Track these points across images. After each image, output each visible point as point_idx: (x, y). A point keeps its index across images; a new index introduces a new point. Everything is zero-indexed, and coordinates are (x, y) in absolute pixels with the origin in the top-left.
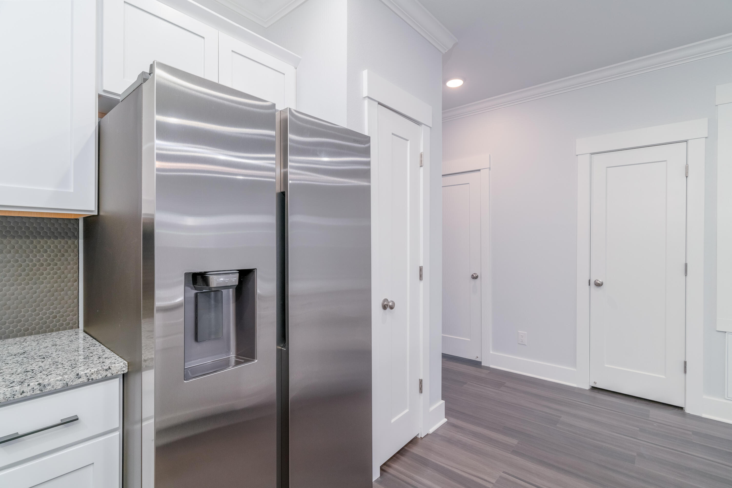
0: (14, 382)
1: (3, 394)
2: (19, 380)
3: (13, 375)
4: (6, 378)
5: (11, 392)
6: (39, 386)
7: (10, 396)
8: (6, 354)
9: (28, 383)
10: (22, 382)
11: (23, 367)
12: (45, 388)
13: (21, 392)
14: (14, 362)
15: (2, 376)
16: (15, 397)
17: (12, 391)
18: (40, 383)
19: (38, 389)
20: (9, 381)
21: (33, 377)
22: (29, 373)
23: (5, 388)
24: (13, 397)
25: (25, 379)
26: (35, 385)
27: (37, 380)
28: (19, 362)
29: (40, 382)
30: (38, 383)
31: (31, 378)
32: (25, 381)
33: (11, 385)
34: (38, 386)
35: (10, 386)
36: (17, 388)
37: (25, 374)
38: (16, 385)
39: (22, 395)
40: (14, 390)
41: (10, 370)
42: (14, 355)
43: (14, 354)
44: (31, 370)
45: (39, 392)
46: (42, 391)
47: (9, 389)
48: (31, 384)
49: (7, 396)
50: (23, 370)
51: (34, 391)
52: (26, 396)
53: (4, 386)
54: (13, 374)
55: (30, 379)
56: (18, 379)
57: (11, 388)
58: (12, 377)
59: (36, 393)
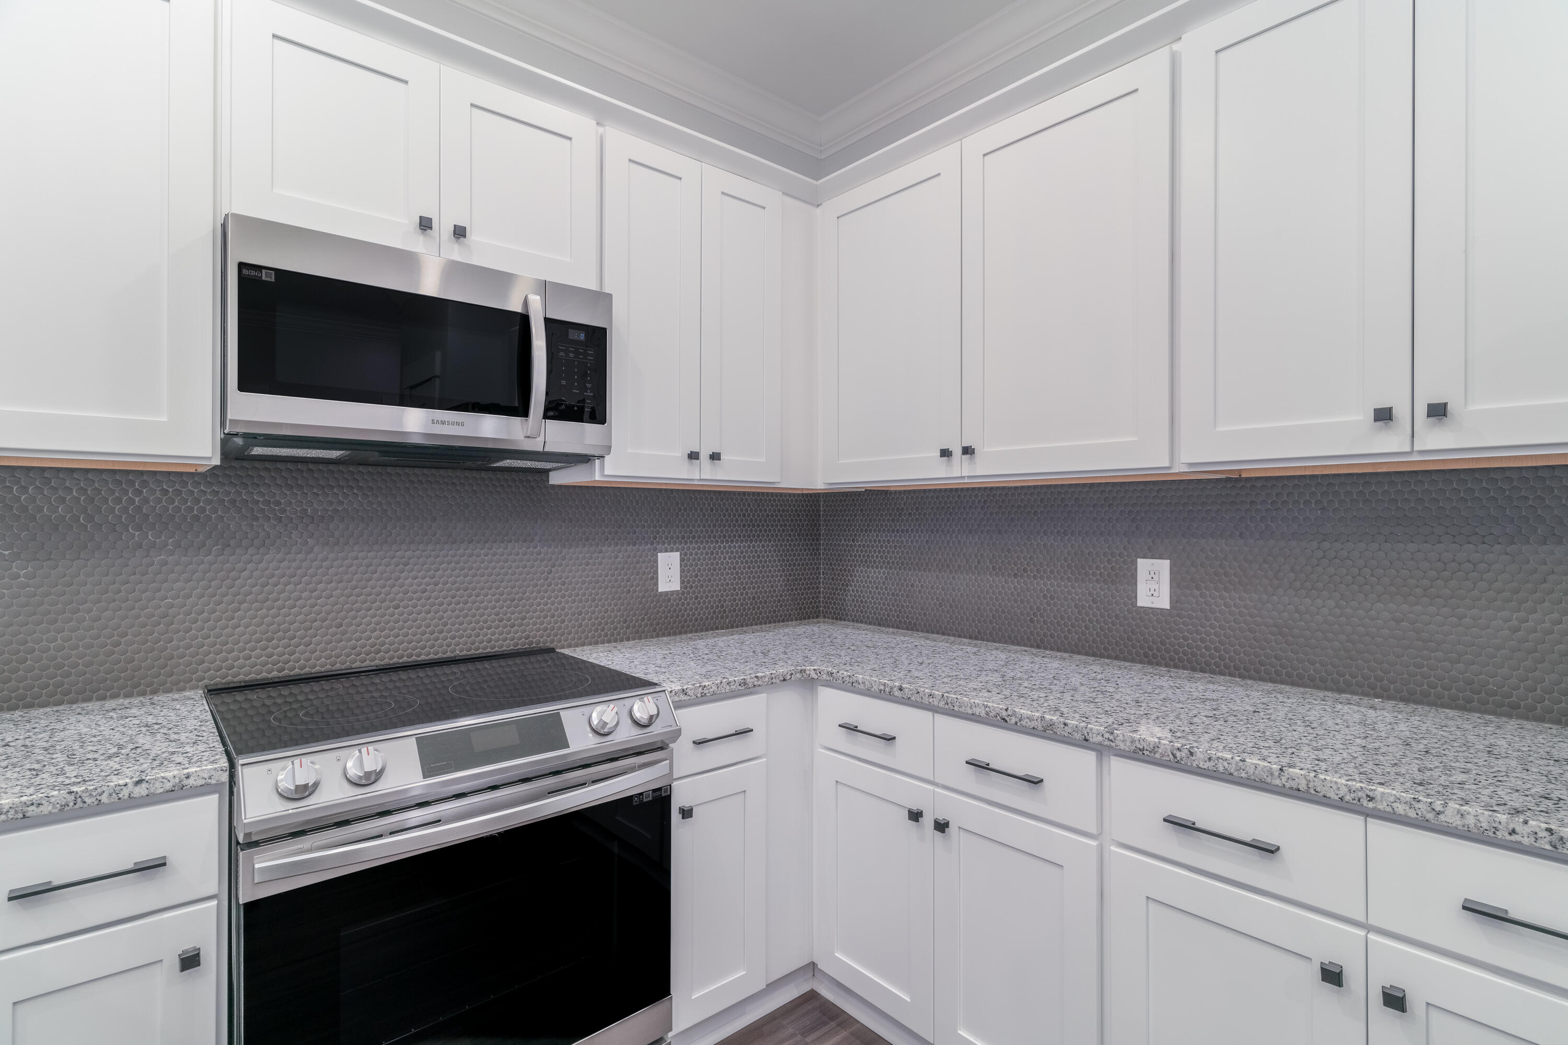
0: (1505, 804)
1: (1475, 818)
2: (1517, 805)
3: (1517, 794)
4: (1499, 793)
5: (1489, 821)
6: (1549, 834)
7: (1488, 828)
8: (1543, 753)
9: (1528, 818)
10: (1518, 812)
11: (1548, 787)
12: (1564, 846)
13: (1511, 829)
14: (1542, 772)
15: (1497, 786)
16: (1497, 833)
17: (1492, 819)
18: (1552, 830)
19: (1546, 840)
20: (1499, 799)
21: (1547, 813)
22: (1548, 801)
23: (1481, 808)
24: (1494, 833)
25: (1529, 809)
26: (1540, 827)
27: (1548, 821)
28: (1550, 776)
29: (1553, 827)
30: (1546, 826)
31: (1542, 811)
32: (1525, 813)
33: (1495, 808)
34: (1546, 834)
35: (1491, 809)
36: (1503, 818)
37: (1538, 801)
38: (1503, 812)
39: (1512, 837)
40: (1496, 819)
41: (1519, 783)
42: (1555, 761)
43: (1556, 759)
44: (1558, 799)
45: (1548, 847)
46: (1555, 847)
47: (1486, 813)
48: (1531, 822)
49: (1482, 825)
50: (1542, 793)
51: (1537, 839)
52: (1520, 843)
53: (1483, 804)
54: (1517, 791)
55: (1537, 813)
56: (1517, 801)
57: (1490, 813)
58: (1512, 795)
59: (1543, 847)
